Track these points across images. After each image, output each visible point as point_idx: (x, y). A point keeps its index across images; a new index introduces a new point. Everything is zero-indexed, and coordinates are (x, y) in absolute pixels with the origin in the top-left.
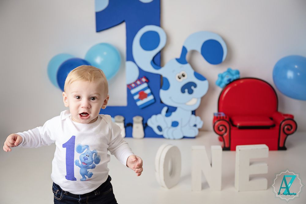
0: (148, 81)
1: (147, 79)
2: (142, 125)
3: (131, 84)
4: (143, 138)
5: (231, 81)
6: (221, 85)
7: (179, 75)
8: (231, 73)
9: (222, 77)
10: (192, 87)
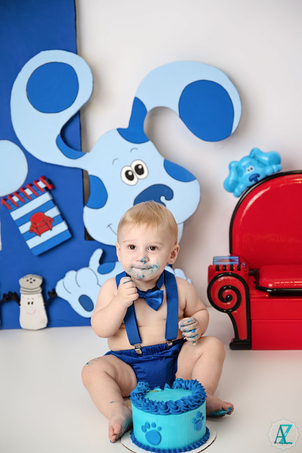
0: (51, 189)
1: (50, 182)
2: (40, 295)
3: (11, 196)
4: (45, 328)
5: (259, 179)
6: (237, 191)
7: (129, 168)
8: (259, 161)
9: (239, 171)
10: (163, 199)
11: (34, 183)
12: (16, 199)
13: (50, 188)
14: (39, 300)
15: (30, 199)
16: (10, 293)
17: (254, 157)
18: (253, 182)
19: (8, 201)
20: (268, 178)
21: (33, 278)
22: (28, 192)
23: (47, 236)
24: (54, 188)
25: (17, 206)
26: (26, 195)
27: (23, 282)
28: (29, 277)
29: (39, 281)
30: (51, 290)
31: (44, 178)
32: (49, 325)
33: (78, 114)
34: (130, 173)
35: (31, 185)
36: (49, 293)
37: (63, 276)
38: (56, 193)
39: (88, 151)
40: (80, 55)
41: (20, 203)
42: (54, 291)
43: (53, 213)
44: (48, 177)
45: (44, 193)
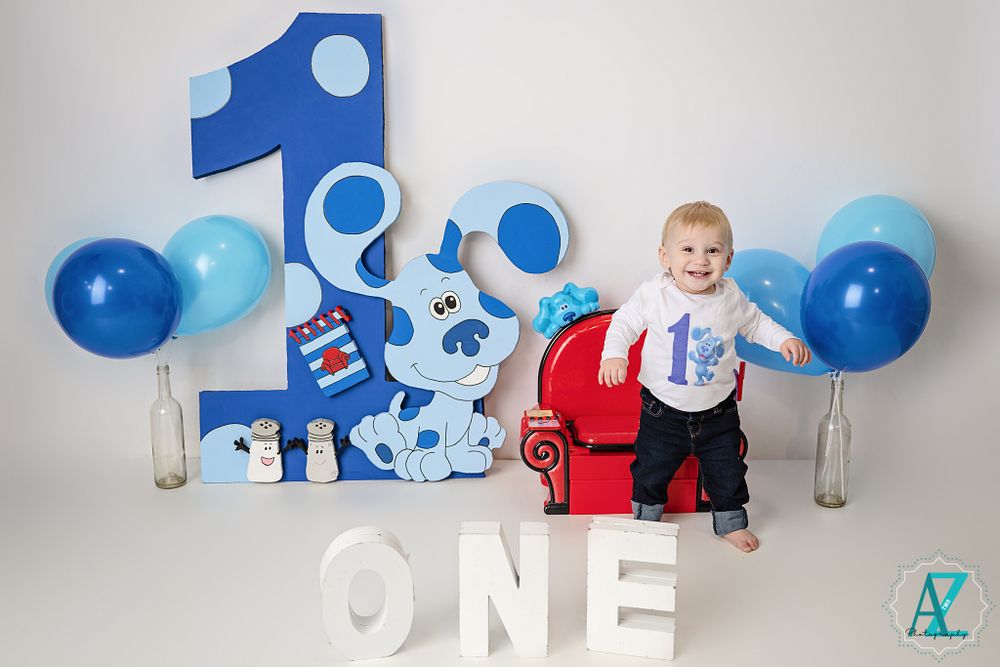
1: (347, 313)
2: (331, 443)
3: (301, 327)
4: (335, 481)
5: (574, 318)
6: (548, 331)
7: (439, 301)
8: (574, 298)
9: (551, 309)
10: (476, 336)
11: (329, 313)
12: (306, 331)
13: (347, 319)
14: (329, 449)
15: (323, 331)
16: (296, 439)
17: (569, 294)
18: (568, 322)
19: (298, 334)
20: (583, 318)
21: (324, 423)
22: (321, 323)
23: (341, 374)
24: (351, 319)
25: (308, 339)
26: (318, 326)
27: (311, 427)
28: (318, 421)
29: (330, 427)
30: (344, 438)
31: (340, 308)
32: (339, 478)
33: (383, 235)
34: (440, 306)
35: (325, 316)
36: (342, 440)
37: (359, 422)
38: (354, 326)
39: (393, 279)
40: (388, 170)
41: (311, 336)
42: (347, 438)
43: (350, 348)
44: (345, 307)
45: (340, 325)
